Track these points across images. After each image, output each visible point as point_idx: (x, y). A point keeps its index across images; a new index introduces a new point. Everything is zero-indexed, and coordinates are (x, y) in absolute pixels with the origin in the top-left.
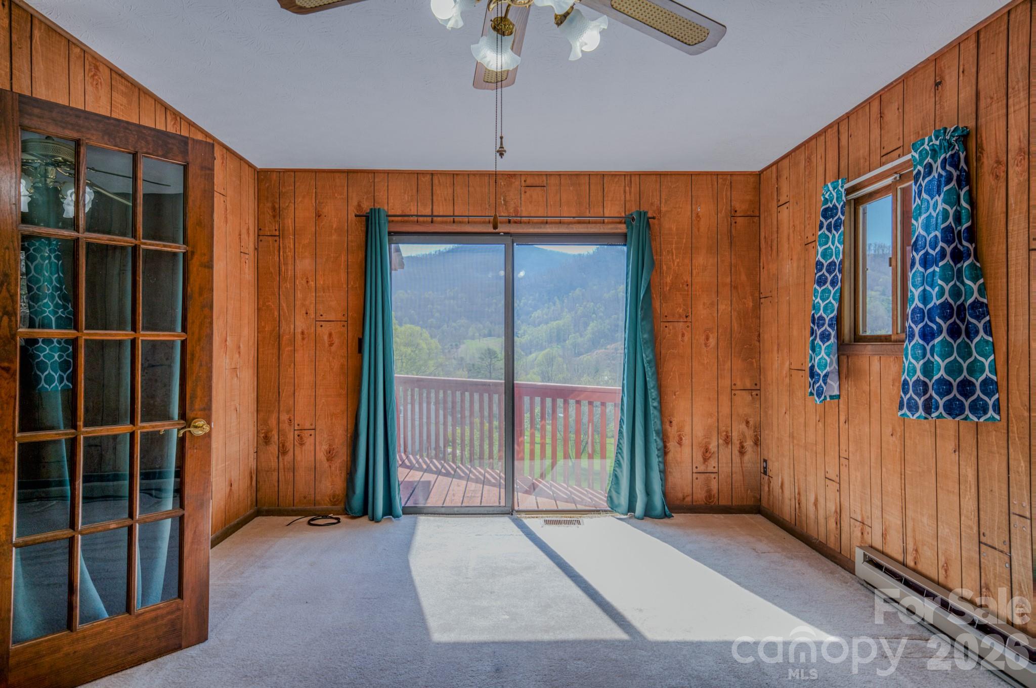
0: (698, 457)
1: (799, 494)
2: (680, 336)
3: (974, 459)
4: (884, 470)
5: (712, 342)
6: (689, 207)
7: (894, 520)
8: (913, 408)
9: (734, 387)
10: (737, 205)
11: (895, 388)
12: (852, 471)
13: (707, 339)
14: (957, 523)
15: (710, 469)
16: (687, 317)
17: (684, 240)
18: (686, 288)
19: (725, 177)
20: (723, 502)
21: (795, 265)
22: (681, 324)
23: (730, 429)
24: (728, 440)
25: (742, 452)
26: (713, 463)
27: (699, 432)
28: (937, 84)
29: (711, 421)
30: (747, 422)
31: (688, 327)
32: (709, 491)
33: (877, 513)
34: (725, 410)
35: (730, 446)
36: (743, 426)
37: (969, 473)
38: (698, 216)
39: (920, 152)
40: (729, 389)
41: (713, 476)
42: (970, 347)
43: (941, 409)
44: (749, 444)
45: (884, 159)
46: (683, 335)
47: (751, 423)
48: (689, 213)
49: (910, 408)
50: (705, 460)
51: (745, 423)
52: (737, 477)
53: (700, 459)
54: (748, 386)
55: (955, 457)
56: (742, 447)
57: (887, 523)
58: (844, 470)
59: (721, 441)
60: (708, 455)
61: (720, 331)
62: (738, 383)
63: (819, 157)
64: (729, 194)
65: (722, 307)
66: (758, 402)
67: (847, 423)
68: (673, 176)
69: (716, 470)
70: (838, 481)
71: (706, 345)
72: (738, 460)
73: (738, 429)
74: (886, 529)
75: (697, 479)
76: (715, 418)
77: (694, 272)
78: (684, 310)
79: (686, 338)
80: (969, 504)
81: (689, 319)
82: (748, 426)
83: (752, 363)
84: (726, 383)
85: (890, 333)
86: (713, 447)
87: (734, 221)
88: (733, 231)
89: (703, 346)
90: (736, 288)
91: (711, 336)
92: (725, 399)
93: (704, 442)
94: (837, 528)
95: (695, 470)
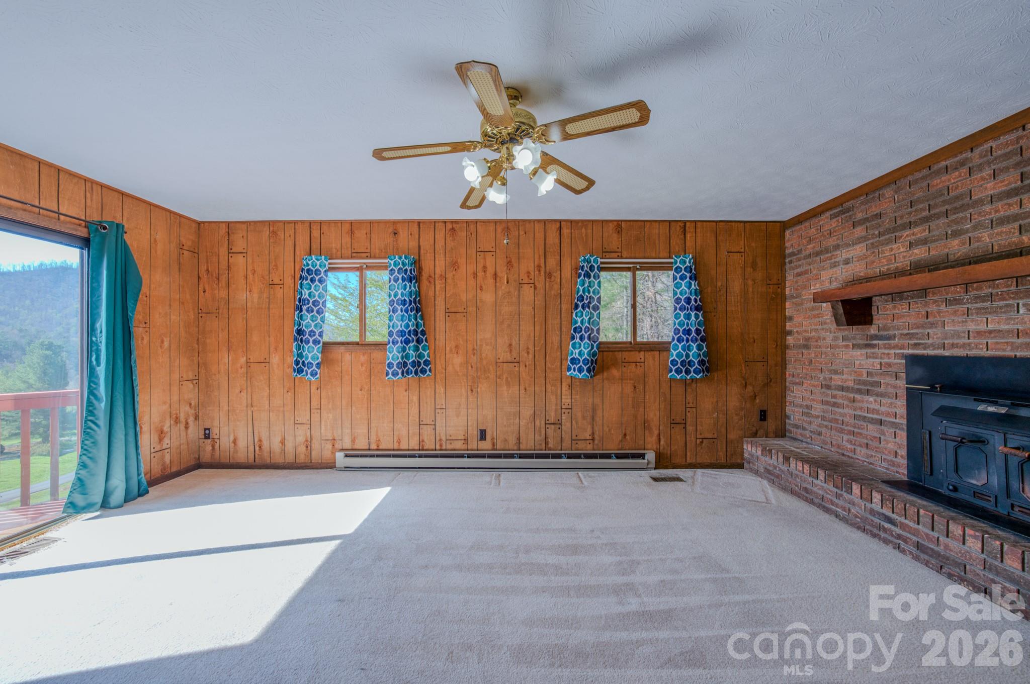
0: (155, 437)
1: (260, 441)
2: (140, 339)
3: (417, 392)
4: (354, 408)
5: (166, 344)
6: (149, 232)
7: (362, 430)
8: (395, 374)
9: (181, 379)
10: (183, 240)
11: (364, 368)
12: (324, 414)
13: (162, 342)
14: (406, 421)
15: (165, 446)
16: (145, 323)
17: (144, 259)
18: (145, 299)
19: (176, 216)
20: (174, 469)
21: (256, 295)
22: (141, 329)
23: (178, 411)
24: (177, 420)
25: (187, 428)
26: (166, 441)
27: (156, 418)
28: (395, 234)
29: (165, 407)
30: (190, 404)
31: (147, 332)
32: (164, 464)
33: (347, 431)
34: (175, 398)
35: (179, 425)
36: (187, 408)
37: (415, 399)
38: (155, 241)
39: (395, 261)
40: (178, 381)
41: (167, 451)
42: (419, 347)
43: (413, 374)
44: (191, 420)
45: (354, 255)
46: (143, 339)
47: (193, 404)
48: (149, 237)
49: (393, 375)
50: (161, 440)
51: (188, 405)
52: (184, 447)
53: (157, 439)
54: (191, 377)
55: (406, 394)
56: (187, 423)
57: (356, 435)
58: (316, 417)
59: (172, 422)
60: (163, 435)
61: (172, 336)
62: (184, 376)
63: (287, 235)
64: (178, 230)
65: (173, 317)
66: (197, 389)
67: (319, 390)
68: (134, 200)
69: (169, 446)
70: (309, 422)
71: (161, 346)
72: (184, 434)
73: (185, 411)
74: (354, 438)
75: (154, 457)
76: (168, 405)
77: (152, 286)
78: (143, 317)
79: (145, 342)
80: (414, 410)
81: (148, 325)
82: (190, 407)
83: (193, 360)
84: (176, 376)
85: (359, 340)
86: (166, 429)
87: (181, 253)
88: (181, 260)
89: (159, 348)
90: (183, 303)
91: (165, 339)
92: (175, 389)
93: (160, 426)
94: (307, 450)
95: (153, 450)
